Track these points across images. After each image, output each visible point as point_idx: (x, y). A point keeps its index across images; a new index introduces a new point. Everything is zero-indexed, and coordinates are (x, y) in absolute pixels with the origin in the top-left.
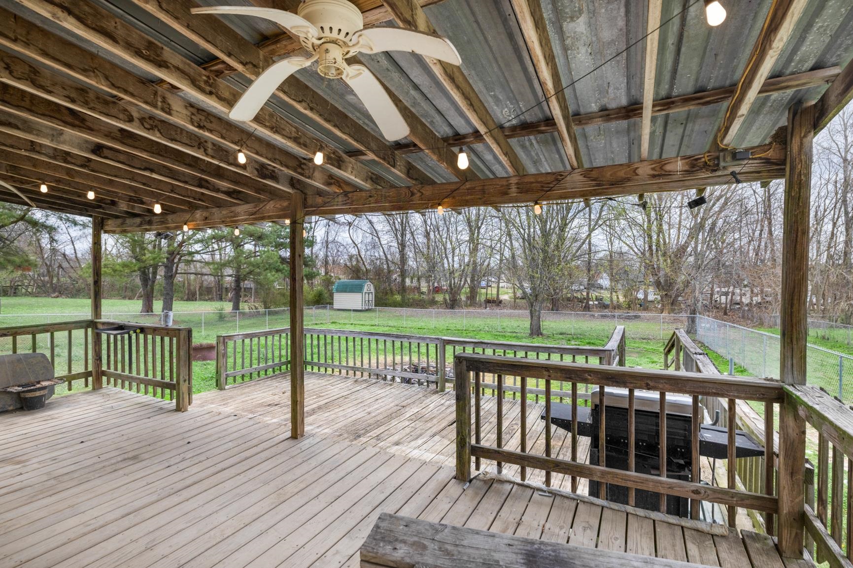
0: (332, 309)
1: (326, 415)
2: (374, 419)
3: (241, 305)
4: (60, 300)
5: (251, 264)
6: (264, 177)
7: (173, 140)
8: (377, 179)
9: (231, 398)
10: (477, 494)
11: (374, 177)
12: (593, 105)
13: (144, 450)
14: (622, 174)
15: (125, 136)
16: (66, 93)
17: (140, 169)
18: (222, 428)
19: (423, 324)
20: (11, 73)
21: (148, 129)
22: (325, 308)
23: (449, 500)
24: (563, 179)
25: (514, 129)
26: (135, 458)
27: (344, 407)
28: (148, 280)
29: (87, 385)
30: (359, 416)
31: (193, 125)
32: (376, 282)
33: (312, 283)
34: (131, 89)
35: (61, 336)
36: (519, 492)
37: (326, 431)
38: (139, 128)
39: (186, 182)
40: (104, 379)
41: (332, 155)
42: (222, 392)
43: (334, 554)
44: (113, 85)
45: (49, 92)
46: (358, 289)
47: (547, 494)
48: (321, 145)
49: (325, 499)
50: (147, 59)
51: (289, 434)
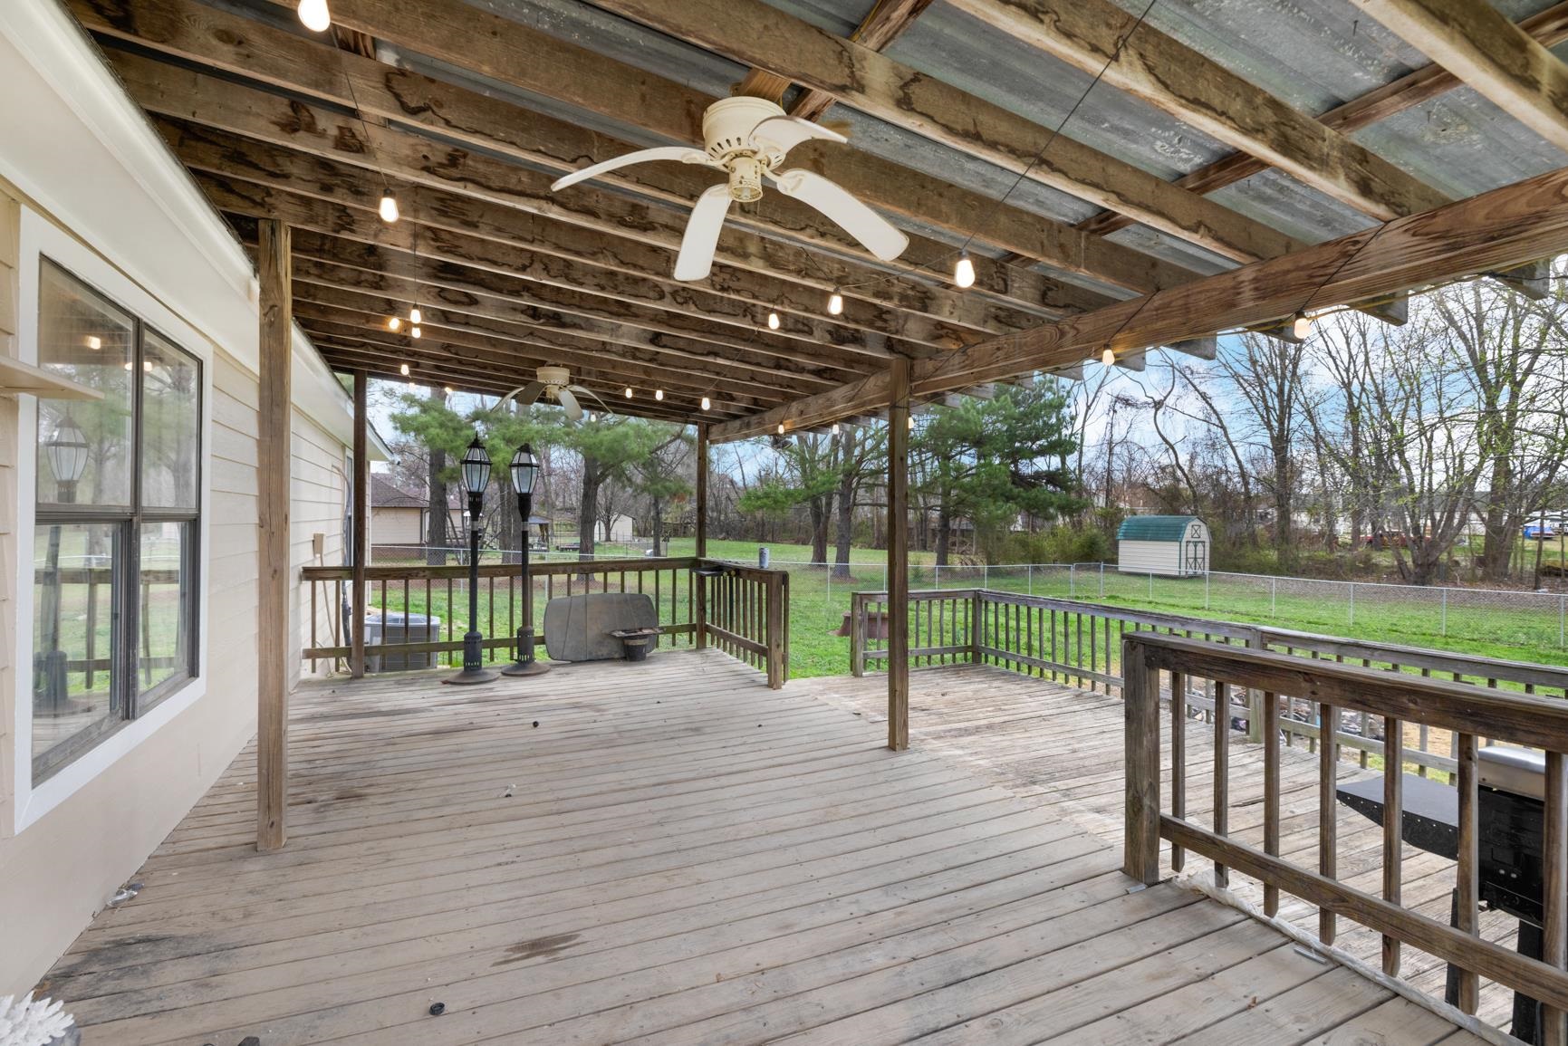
0: (1116, 571)
1: (995, 739)
2: (1077, 762)
3: (950, 557)
4: (726, 543)
5: (962, 487)
6: (842, 342)
7: (711, 311)
8: (1010, 316)
9: (866, 688)
10: (1148, 906)
11: (1002, 314)
12: (1358, 74)
13: (709, 723)
14: (1520, 207)
15: (671, 319)
16: (596, 281)
17: (702, 355)
18: (809, 717)
19: (1324, 614)
20: (548, 273)
21: (681, 304)
22: (1097, 569)
23: (1084, 897)
24: (1359, 250)
25: (1203, 172)
26: (697, 729)
27: (1034, 733)
28: (819, 516)
29: (691, 642)
30: (1054, 752)
31: (715, 289)
32: (1217, 522)
33: (1080, 523)
34: (641, 263)
35: (666, 575)
36: (1248, 933)
37: (981, 762)
38: (671, 305)
39: (758, 364)
40: (709, 636)
41: (910, 292)
42: (856, 680)
43: (851, 903)
44: (622, 262)
45: (581, 284)
46: (1173, 534)
47: (1314, 956)
48: (888, 281)
49: (882, 835)
50: (631, 226)
51: (886, 742)
